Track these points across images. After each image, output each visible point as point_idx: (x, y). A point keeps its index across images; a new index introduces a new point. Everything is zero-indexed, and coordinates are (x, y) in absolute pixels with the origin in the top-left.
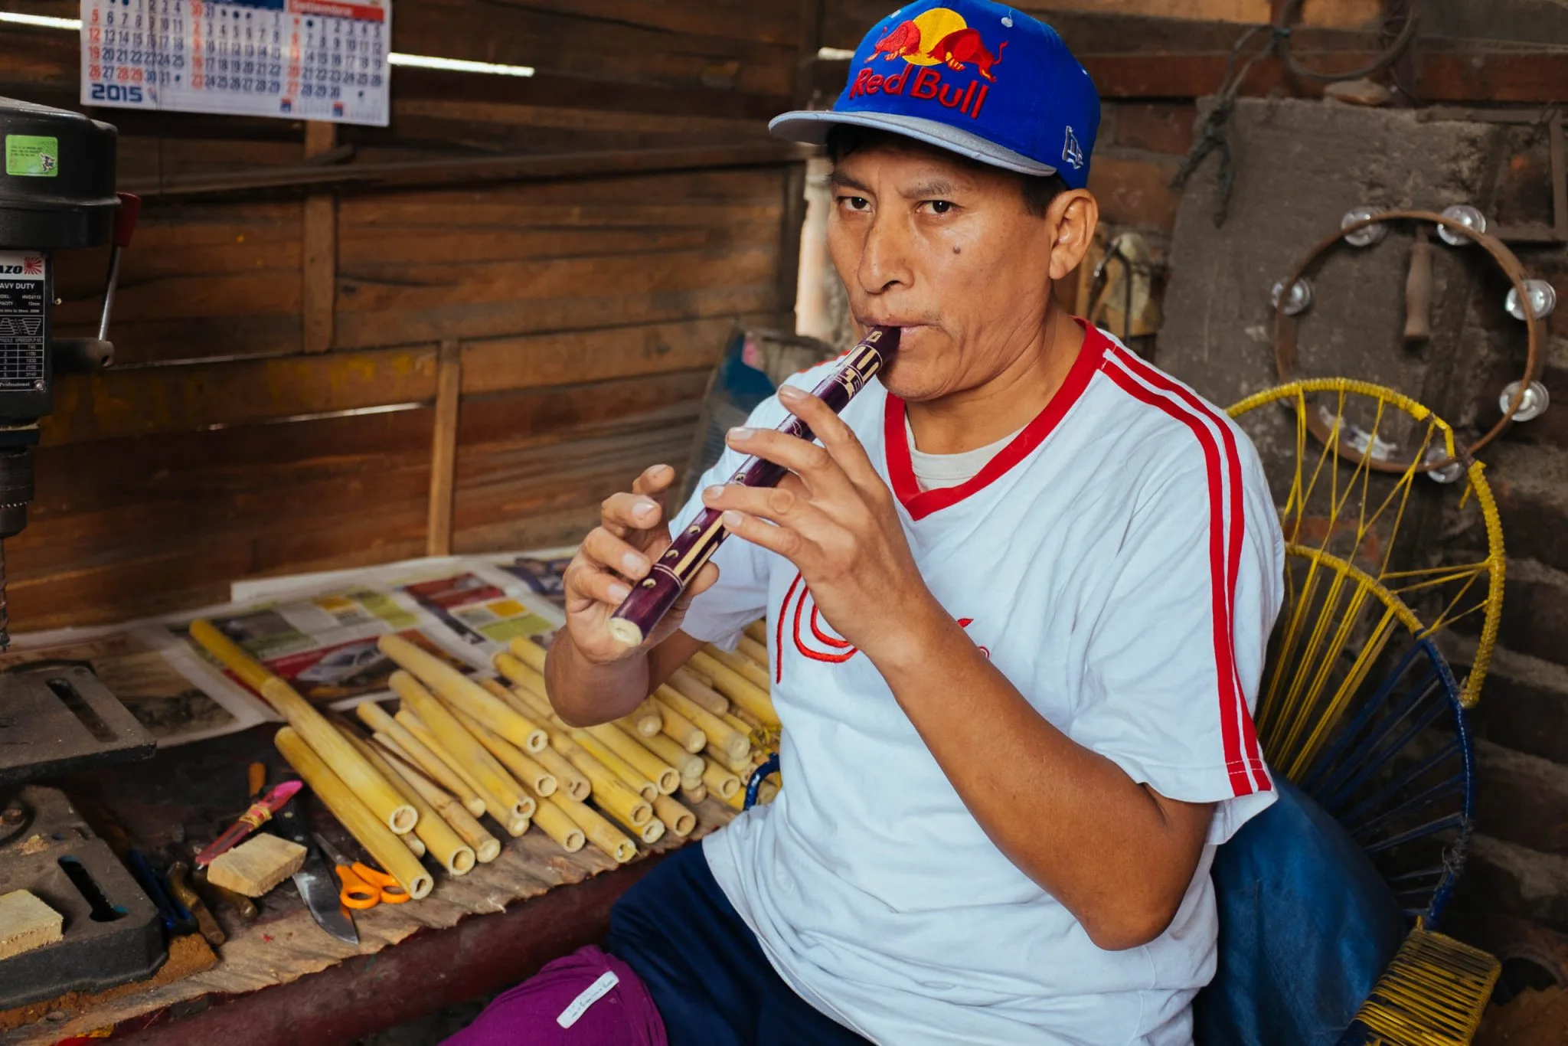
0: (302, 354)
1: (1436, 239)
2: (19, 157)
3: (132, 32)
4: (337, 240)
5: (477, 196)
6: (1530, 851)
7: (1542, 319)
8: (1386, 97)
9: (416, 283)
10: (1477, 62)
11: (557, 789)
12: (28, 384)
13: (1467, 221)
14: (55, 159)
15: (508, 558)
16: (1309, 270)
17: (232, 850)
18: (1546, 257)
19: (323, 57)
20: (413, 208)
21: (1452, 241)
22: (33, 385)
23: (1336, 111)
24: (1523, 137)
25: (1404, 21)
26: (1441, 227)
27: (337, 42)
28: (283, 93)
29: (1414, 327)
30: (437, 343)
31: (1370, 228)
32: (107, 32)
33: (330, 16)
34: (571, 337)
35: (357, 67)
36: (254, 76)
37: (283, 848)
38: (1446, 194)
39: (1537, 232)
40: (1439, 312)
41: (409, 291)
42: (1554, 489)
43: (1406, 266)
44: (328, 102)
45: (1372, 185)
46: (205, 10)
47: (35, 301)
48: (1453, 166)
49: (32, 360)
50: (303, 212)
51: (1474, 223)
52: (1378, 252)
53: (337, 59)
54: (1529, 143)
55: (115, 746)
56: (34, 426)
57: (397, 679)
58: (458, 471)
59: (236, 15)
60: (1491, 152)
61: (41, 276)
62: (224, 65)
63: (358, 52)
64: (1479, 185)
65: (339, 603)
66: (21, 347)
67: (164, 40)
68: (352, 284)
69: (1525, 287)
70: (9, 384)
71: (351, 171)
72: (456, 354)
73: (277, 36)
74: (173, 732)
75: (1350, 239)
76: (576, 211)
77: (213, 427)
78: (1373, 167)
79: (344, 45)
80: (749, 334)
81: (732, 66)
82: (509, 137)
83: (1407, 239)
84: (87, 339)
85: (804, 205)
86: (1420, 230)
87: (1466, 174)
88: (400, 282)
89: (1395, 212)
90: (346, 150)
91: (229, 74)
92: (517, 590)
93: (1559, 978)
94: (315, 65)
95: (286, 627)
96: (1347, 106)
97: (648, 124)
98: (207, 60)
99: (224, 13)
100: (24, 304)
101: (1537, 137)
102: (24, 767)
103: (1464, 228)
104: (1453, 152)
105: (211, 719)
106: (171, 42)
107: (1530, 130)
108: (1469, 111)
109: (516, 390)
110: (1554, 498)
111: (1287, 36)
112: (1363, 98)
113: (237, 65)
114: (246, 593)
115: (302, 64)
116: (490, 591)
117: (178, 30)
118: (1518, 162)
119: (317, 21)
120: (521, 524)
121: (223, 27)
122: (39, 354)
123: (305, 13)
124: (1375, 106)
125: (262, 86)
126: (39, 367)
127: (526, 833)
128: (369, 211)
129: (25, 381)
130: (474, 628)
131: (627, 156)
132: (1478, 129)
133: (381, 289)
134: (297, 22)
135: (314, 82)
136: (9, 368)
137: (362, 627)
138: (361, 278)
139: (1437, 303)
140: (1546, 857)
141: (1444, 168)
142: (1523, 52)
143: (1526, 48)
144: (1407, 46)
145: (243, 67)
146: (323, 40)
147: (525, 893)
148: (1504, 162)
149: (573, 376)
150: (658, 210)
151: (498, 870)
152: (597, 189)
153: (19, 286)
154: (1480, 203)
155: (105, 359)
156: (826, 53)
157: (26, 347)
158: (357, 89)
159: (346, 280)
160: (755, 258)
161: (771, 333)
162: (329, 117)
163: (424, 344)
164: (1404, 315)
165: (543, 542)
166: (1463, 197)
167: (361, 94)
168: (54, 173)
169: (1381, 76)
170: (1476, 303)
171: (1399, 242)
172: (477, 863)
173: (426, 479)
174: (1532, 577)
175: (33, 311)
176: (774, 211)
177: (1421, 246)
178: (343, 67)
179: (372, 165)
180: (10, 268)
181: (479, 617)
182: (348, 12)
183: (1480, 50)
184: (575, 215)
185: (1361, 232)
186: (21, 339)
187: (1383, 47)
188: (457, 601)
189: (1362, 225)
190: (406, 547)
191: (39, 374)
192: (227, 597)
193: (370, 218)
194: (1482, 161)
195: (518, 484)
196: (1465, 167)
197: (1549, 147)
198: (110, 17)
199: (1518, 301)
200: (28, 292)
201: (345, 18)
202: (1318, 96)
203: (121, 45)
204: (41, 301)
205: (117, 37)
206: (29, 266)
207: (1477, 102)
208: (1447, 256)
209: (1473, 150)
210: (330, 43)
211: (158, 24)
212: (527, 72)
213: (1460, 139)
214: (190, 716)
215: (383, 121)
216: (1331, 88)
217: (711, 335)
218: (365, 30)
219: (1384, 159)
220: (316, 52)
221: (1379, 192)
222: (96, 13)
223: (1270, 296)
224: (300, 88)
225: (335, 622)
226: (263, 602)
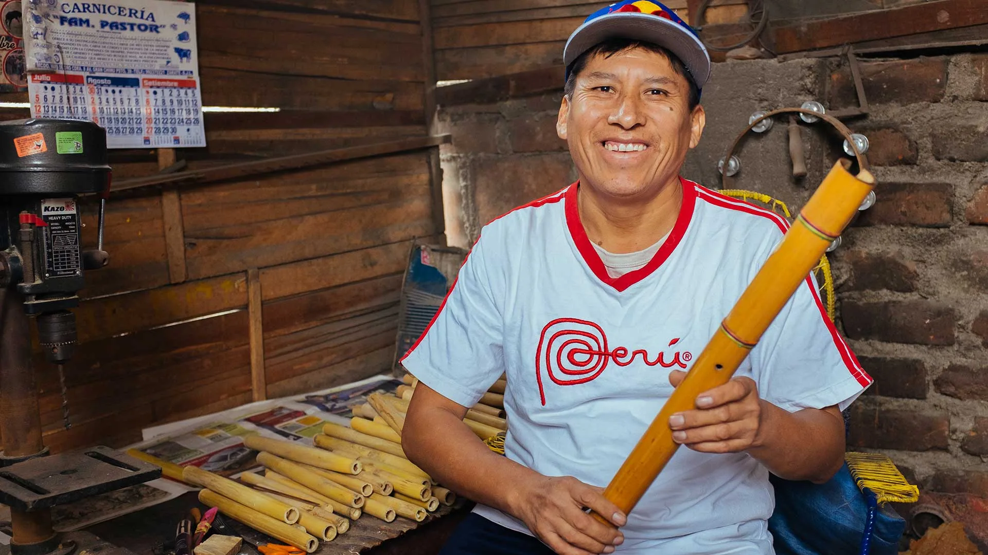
0: (170, 285)
1: (801, 122)
2: (64, 144)
3: (58, 106)
4: (182, 215)
5: (258, 183)
6: (915, 453)
7: (863, 154)
8: (760, 54)
9: (230, 238)
10: (804, 29)
11: (373, 492)
12: (72, 272)
13: (815, 109)
14: (82, 143)
15: (302, 397)
16: (736, 151)
17: (201, 544)
18: (859, 124)
19: (165, 110)
20: (221, 194)
21: (809, 121)
22: (75, 273)
23: (735, 65)
24: (835, 63)
25: (762, 12)
26: (801, 114)
27: (172, 101)
28: (144, 134)
29: (798, 169)
30: (246, 272)
31: (764, 121)
32: (44, 107)
33: (166, 87)
34: (320, 260)
35: (184, 115)
36: (127, 125)
37: (229, 540)
38: (801, 98)
39: (852, 111)
40: (810, 161)
41: (226, 242)
42: (888, 248)
43: (788, 139)
44: (170, 136)
45: (761, 101)
46: (96, 90)
47: (72, 225)
48: (802, 82)
49: (73, 258)
50: (161, 202)
51: (819, 110)
52: (771, 135)
53: (173, 111)
54: (839, 66)
55: (140, 472)
56: (76, 297)
57: (261, 457)
58: (266, 348)
59: (114, 92)
60: (821, 72)
61: (74, 212)
62: (110, 120)
63: (184, 107)
64: (817, 90)
65: (208, 432)
66: (67, 251)
67: (76, 109)
68: (194, 241)
69: (852, 138)
70: (63, 273)
71: (186, 174)
72: (256, 277)
73: (137, 101)
74: (135, 504)
75: (754, 129)
76: (314, 187)
77: (123, 335)
78: (760, 90)
79: (175, 103)
80: (423, 247)
81: (389, 96)
82: (271, 146)
83: (785, 125)
84: (93, 251)
85: (442, 171)
86: (791, 118)
87: (809, 85)
88: (220, 237)
89: (775, 111)
90: (182, 163)
91: (113, 125)
92: (312, 411)
93: (945, 519)
94: (161, 116)
95: (181, 448)
96: (740, 61)
97: (348, 133)
98: (101, 118)
99: (107, 91)
100: (66, 228)
101: (842, 62)
102: (94, 487)
103: (814, 112)
104: (800, 75)
105: (154, 496)
106: (80, 110)
107: (838, 59)
108: (805, 53)
109: (293, 295)
110: (888, 253)
111: (700, 31)
112: (747, 56)
113: (117, 120)
114: (151, 435)
115: (153, 116)
116: (296, 414)
117: (83, 103)
118: (835, 77)
119: (159, 91)
120: (305, 377)
121: (107, 99)
122: (77, 255)
123: (151, 87)
124: (754, 59)
125: (132, 131)
126: (77, 262)
127: (359, 518)
128: (198, 198)
129: (71, 271)
130: (293, 433)
131: (340, 152)
132: (811, 61)
133: (211, 242)
134: (148, 92)
135: (161, 126)
136: (62, 263)
137: (227, 441)
138: (197, 238)
139: (807, 157)
140: (924, 454)
141: (797, 84)
142: (826, 20)
143: (827, 17)
144: (765, 26)
145: (120, 120)
146: (164, 101)
147: (369, 546)
148: (828, 78)
149: (324, 284)
150: (360, 182)
151: (350, 536)
152: (324, 173)
153: (63, 218)
154: (820, 100)
155: (105, 260)
156: (440, 83)
157: (69, 251)
158: (186, 127)
159: (191, 239)
160: (418, 205)
161: (434, 247)
162: (172, 145)
163: (238, 272)
164: (791, 166)
165: (319, 387)
166: (810, 98)
167: (188, 130)
168: (81, 151)
169: (755, 44)
170: (828, 155)
171: (781, 127)
172: (338, 534)
173: (247, 354)
174: (886, 299)
175: (71, 231)
176: (425, 177)
177: (793, 126)
178: (176, 116)
179: (197, 170)
180: (58, 208)
181: (293, 428)
182: (176, 84)
183: (804, 23)
184: (313, 189)
185: (760, 125)
186: (67, 247)
187: (753, 29)
188: (279, 421)
189: (760, 121)
190: (239, 398)
191: (78, 266)
192: (141, 439)
193: (199, 202)
194: (817, 77)
195: (301, 353)
196: (808, 82)
197: (850, 66)
198: (45, 98)
199: (850, 147)
200: (68, 221)
201: (175, 88)
202: (723, 60)
203: (52, 114)
204: (75, 225)
205: (50, 109)
206: (68, 206)
207: (808, 48)
208: (808, 130)
209: (811, 72)
210: (168, 103)
211: (72, 100)
212: (277, 110)
213: (802, 68)
214: (141, 496)
215: (203, 144)
216: (730, 54)
217: (399, 252)
218: (186, 94)
219: (765, 85)
220: (161, 108)
221: (765, 103)
222: (37, 97)
223: (718, 168)
224: (154, 130)
225: (210, 441)
226: (163, 438)
